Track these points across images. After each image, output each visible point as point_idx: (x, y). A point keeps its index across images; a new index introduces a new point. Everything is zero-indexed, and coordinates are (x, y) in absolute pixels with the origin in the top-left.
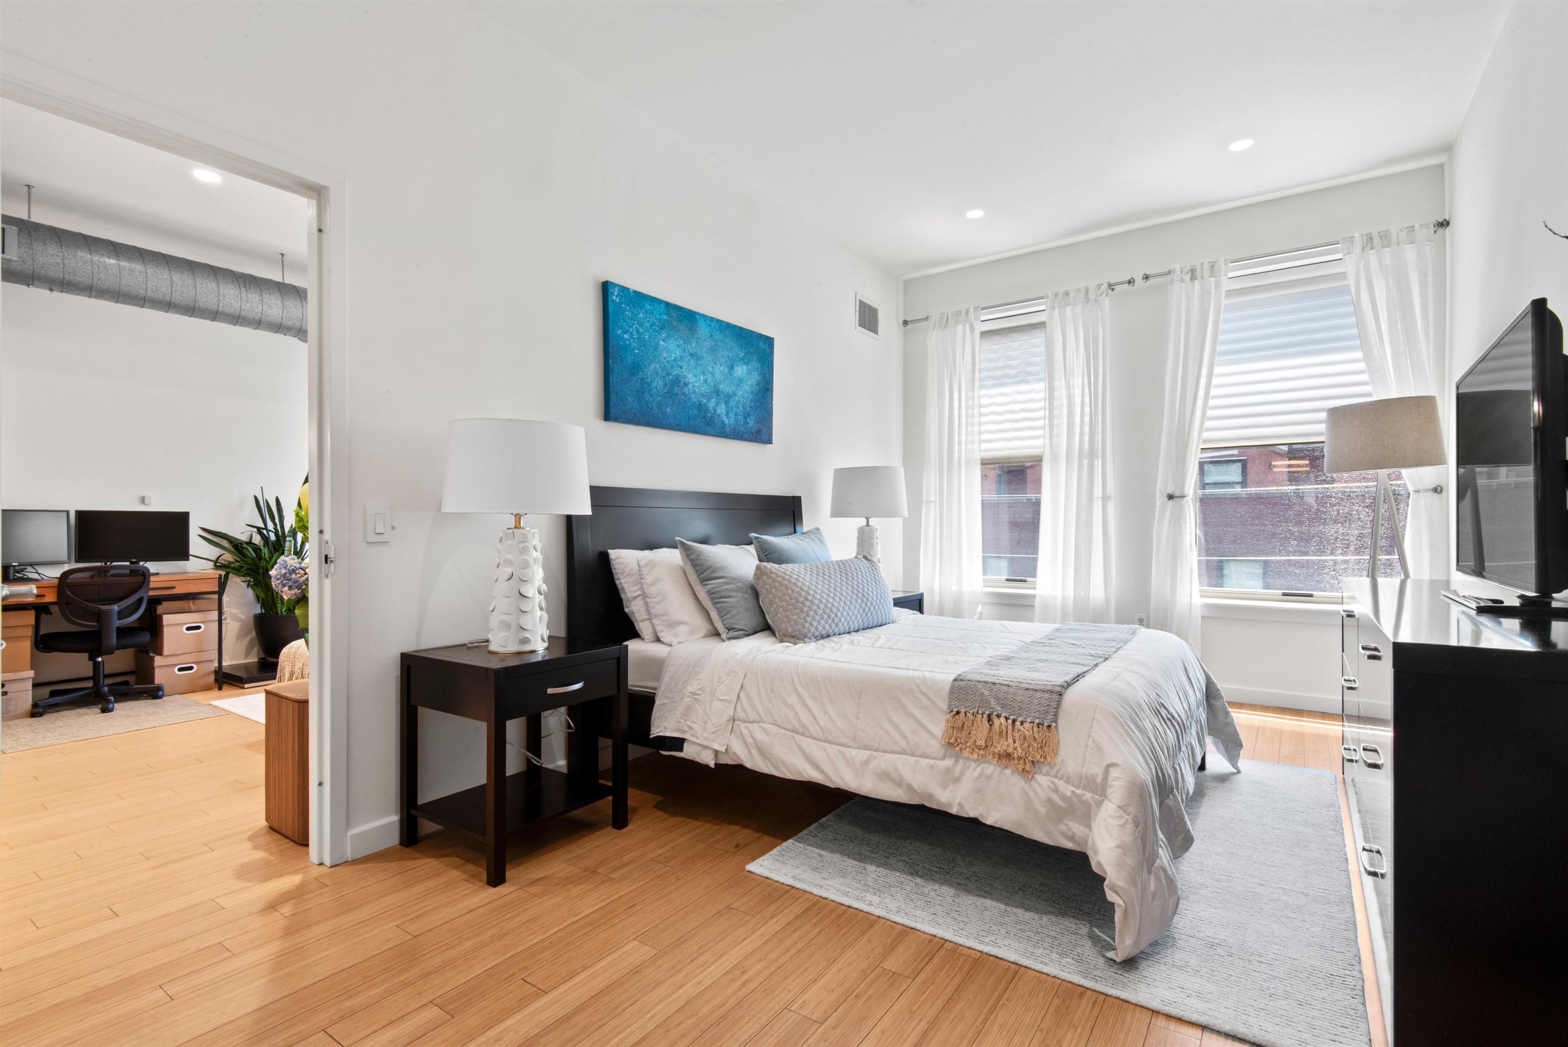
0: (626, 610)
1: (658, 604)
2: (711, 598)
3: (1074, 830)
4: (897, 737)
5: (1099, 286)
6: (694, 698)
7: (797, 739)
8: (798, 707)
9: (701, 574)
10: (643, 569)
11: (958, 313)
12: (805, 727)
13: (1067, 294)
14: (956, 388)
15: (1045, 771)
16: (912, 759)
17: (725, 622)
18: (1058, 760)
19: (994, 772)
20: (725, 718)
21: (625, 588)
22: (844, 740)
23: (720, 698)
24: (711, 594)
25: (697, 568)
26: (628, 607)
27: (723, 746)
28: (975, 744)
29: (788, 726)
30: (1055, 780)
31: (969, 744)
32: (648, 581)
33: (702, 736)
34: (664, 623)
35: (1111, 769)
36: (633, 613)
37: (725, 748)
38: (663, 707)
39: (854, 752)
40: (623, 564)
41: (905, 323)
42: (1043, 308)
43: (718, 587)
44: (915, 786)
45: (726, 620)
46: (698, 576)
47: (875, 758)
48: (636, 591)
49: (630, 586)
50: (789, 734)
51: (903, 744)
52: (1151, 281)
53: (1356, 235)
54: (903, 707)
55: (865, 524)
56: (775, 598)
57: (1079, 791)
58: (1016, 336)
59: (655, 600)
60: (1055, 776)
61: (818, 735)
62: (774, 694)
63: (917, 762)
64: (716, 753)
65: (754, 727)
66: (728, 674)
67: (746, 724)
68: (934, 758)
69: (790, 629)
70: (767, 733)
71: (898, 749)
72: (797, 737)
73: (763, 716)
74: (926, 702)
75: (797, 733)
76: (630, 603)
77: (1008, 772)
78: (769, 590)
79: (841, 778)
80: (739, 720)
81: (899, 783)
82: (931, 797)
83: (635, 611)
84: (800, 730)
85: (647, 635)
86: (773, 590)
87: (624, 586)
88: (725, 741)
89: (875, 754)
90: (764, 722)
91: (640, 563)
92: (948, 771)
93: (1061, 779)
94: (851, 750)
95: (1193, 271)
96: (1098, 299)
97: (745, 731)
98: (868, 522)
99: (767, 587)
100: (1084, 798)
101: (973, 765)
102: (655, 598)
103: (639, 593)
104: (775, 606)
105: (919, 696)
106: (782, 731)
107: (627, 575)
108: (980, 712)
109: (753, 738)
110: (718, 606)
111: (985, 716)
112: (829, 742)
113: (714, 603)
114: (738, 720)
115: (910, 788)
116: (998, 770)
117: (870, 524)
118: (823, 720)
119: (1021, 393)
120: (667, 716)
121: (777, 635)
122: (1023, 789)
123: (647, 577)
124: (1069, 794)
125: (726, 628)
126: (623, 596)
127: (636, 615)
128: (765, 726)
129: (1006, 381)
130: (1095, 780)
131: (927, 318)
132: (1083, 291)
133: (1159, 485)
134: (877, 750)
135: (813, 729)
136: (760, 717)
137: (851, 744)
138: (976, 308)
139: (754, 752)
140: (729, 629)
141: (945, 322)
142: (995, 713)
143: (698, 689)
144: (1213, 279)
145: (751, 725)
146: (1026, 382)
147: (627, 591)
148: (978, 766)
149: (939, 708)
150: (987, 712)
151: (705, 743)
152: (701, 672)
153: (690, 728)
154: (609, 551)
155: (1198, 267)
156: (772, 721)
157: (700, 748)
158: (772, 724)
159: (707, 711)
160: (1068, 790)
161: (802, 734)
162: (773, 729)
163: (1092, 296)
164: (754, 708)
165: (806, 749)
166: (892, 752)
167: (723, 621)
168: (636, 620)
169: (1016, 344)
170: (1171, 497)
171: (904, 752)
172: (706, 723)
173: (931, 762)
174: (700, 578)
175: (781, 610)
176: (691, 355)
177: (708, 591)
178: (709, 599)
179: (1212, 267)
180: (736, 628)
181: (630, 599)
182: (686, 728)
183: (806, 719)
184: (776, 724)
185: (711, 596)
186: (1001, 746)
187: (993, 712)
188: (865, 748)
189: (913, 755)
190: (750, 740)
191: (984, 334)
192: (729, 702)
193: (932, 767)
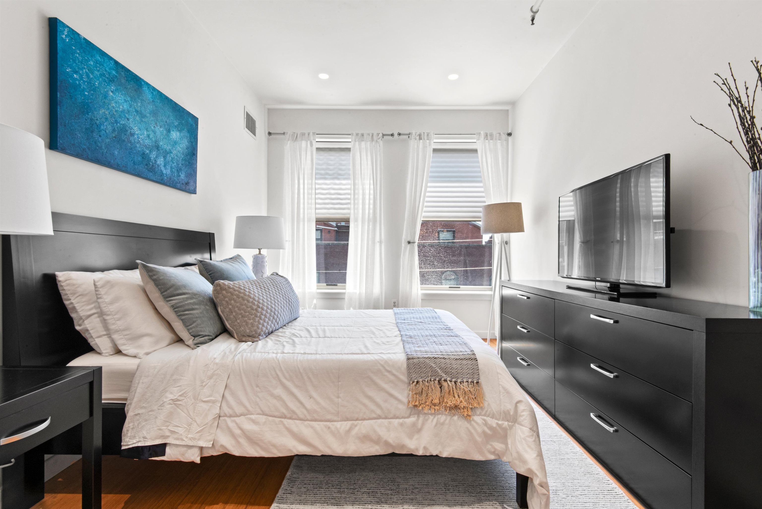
0: (77, 328)
1: (117, 320)
2: (175, 312)
3: (497, 447)
4: (373, 407)
5: (378, 134)
6: (175, 404)
7: (285, 423)
8: (285, 396)
9: (164, 292)
10: (100, 289)
11: (303, 134)
12: (294, 412)
13: (363, 135)
14: (301, 177)
15: (478, 413)
16: (385, 421)
17: (191, 331)
18: (486, 404)
19: (446, 420)
20: (210, 417)
21: (77, 308)
22: (329, 417)
23: (204, 400)
24: (174, 309)
25: (159, 287)
26: (80, 325)
27: (210, 441)
28: (432, 403)
29: (276, 414)
30: (485, 418)
31: (427, 403)
32: (106, 300)
33: (187, 437)
34: (126, 337)
35: (518, 405)
36: (87, 330)
37: (212, 443)
38: (138, 417)
39: (338, 424)
40: (74, 285)
41: (270, 134)
42: (350, 140)
43: (182, 302)
44: (391, 441)
45: (191, 329)
46: (162, 293)
47: (356, 426)
48: (91, 309)
49: (83, 306)
50: (277, 420)
51: (379, 412)
52: (401, 137)
53: (482, 132)
54: (375, 384)
55: (258, 253)
56: (235, 308)
57: (500, 422)
58: (333, 153)
59: (115, 317)
60: (485, 415)
61: (306, 416)
62: (260, 389)
63: (390, 423)
64: (201, 448)
65: (241, 420)
66: (210, 378)
67: (233, 419)
68: (403, 417)
69: (248, 331)
70: (254, 422)
71: (374, 416)
72: (286, 421)
73: (250, 409)
74: (392, 378)
75: (285, 417)
76: (84, 321)
77: (456, 418)
78: (229, 302)
79: (329, 447)
80: (226, 416)
81: (377, 441)
82: (403, 446)
83: (89, 329)
84: (288, 416)
85: (106, 349)
86: (233, 302)
87: (76, 305)
88: (211, 437)
89: (356, 422)
90: (252, 414)
91: (97, 284)
92: (414, 425)
93: (488, 416)
94: (335, 423)
95: (420, 135)
96: (378, 140)
97: (231, 425)
98: (260, 252)
99: (227, 299)
100: (504, 426)
101: (431, 417)
102: (115, 315)
103: (94, 311)
104: (234, 314)
105: (386, 374)
106: (270, 418)
107: (80, 295)
108: (432, 380)
109: (241, 429)
110: (183, 317)
111: (437, 382)
112: (316, 420)
113: (179, 316)
114: (224, 416)
115: (387, 443)
116: (449, 418)
117: (261, 253)
118: (309, 404)
119: (335, 184)
120: (144, 425)
121: (235, 336)
122: (467, 428)
123: (105, 297)
124: (495, 425)
125: (191, 335)
126: (73, 315)
127: (91, 332)
128: (253, 417)
129: (327, 177)
130: (509, 413)
131: (284, 134)
132: (371, 135)
133: (404, 237)
134: (357, 419)
135: (300, 412)
136: (248, 410)
137: (335, 418)
138: (314, 133)
139: (242, 441)
140: (195, 337)
141: (295, 138)
142: (443, 379)
143: (180, 396)
144: (428, 141)
145: (238, 418)
146: (338, 179)
147: (79, 310)
148: (434, 417)
149: (402, 381)
150: (437, 379)
151: (191, 443)
152: (181, 379)
153: (173, 432)
154: (57, 273)
155: (422, 134)
156: (261, 412)
157: (185, 449)
158: (260, 414)
159: (191, 413)
160: (493, 422)
161: (290, 418)
162: (262, 419)
163: (375, 138)
164: (241, 403)
165: (295, 429)
166: (370, 419)
167: (188, 330)
168: (92, 337)
169: (332, 158)
170: (409, 243)
171: (379, 417)
172: (190, 425)
173: (401, 421)
174: (163, 296)
175: (240, 316)
176: (137, 111)
177: (172, 306)
178: (174, 313)
179: (428, 135)
180: (202, 335)
181: (84, 318)
182: (168, 434)
183: (292, 405)
184: (264, 414)
185: (176, 310)
186: (451, 402)
187: (441, 378)
188: (347, 419)
189: (386, 418)
190: (237, 432)
191: (318, 149)
192: (214, 402)
193: (402, 425)
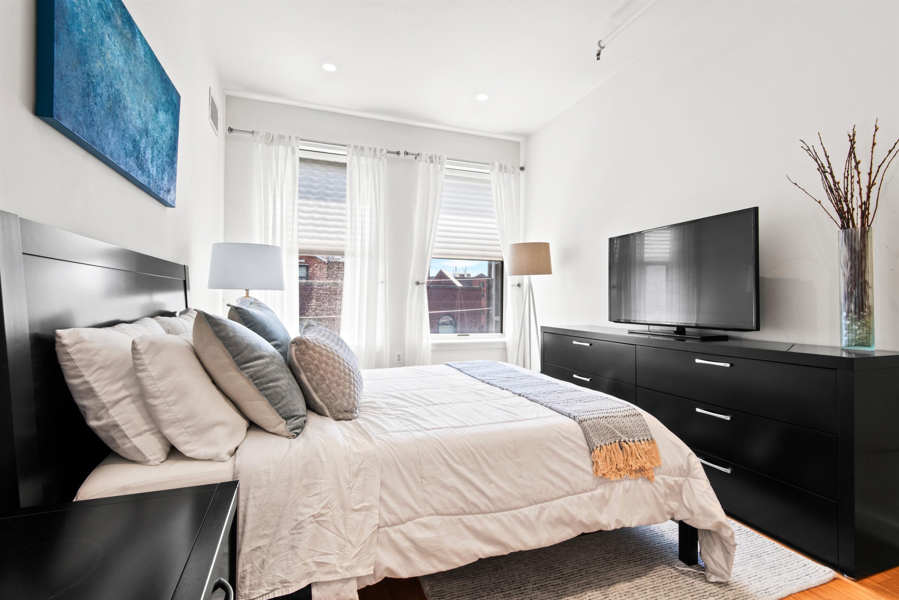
0: (93, 423)
1: (172, 405)
2: (256, 384)
3: (672, 506)
4: (559, 483)
5: (382, 150)
6: (317, 521)
7: (465, 520)
8: (461, 487)
9: (237, 356)
10: (144, 356)
11: (281, 137)
12: (475, 505)
13: (362, 149)
14: (278, 194)
15: (657, 472)
16: (574, 497)
17: (281, 411)
18: (662, 462)
19: (631, 485)
20: (368, 532)
21: (97, 390)
22: (515, 503)
23: (356, 507)
24: (255, 380)
25: (230, 348)
26: (98, 419)
27: (370, 566)
28: (616, 468)
29: (453, 510)
30: (663, 476)
31: (613, 470)
32: (153, 374)
33: (341, 567)
34: (188, 430)
35: (689, 457)
36: (116, 426)
37: (372, 568)
39: (525, 511)
40: (88, 351)
41: (231, 130)
42: (345, 153)
43: (263, 369)
44: (585, 520)
45: (281, 408)
46: (234, 357)
47: (544, 509)
48: (119, 390)
49: (106, 385)
50: (454, 518)
51: (566, 488)
52: (409, 157)
53: (496, 163)
54: (557, 455)
56: (327, 374)
57: (677, 479)
58: (317, 166)
59: (168, 399)
60: (662, 474)
61: (489, 508)
62: (426, 480)
63: (579, 499)
64: (358, 578)
65: (410, 528)
66: (356, 475)
67: (396, 527)
68: (591, 490)
69: (346, 404)
70: (426, 526)
71: (562, 493)
72: (471, 520)
73: (419, 509)
74: (572, 445)
75: (465, 513)
76: (108, 410)
77: (640, 481)
78: (320, 365)
80: (387, 525)
81: (572, 522)
82: (597, 523)
83: (120, 423)
84: (467, 510)
85: (154, 454)
86: (324, 365)
87: (94, 385)
88: (371, 560)
89: (544, 505)
90: (423, 516)
91: (139, 347)
92: (603, 496)
93: (665, 475)
94: (522, 510)
95: (431, 158)
96: (382, 157)
97: (397, 537)
98: (247, 294)
99: (316, 362)
100: (679, 482)
101: (617, 485)
102: (168, 397)
103: (124, 393)
104: (327, 382)
105: (565, 441)
106: (446, 518)
107: (99, 368)
108: (612, 442)
109: (412, 541)
110: (267, 392)
111: (617, 444)
112: (501, 510)
113: (261, 390)
114: (384, 527)
115: (582, 523)
116: (633, 482)
118: (490, 491)
119: (320, 206)
120: (273, 563)
121: (328, 413)
122: (652, 490)
123: (150, 368)
124: (673, 483)
125: (283, 418)
126: (84, 402)
127: (123, 427)
128: (424, 520)
129: (309, 196)
130: (683, 467)
131: (253, 132)
132: (373, 149)
133: (411, 276)
134: (546, 501)
135: (482, 502)
136: (416, 512)
137: (523, 504)
138: (297, 137)
139: (414, 556)
140: (287, 419)
141: (270, 140)
142: (622, 440)
143: (323, 508)
144: (439, 166)
145: (403, 525)
146: (325, 200)
147: (99, 394)
148: (620, 484)
149: (582, 447)
150: (617, 441)
151: (348, 575)
152: (316, 483)
153: (319, 564)
154: (59, 331)
155: (435, 156)
156: (433, 512)
157: (340, 585)
158: (433, 515)
159: (343, 531)
160: (671, 480)
161: (471, 513)
162: (436, 520)
163: (378, 154)
164: (405, 504)
165: (478, 526)
166: (559, 498)
167: (277, 410)
168: (125, 436)
169: (317, 172)
170: (418, 283)
171: (569, 494)
172: (342, 548)
173: (589, 494)
174: (236, 361)
175: (335, 385)
177: (251, 377)
178: (255, 387)
179: (441, 159)
180: (297, 416)
181: (108, 406)
182: (314, 568)
183: (472, 496)
184: (438, 513)
185: (257, 381)
186: (635, 465)
187: (621, 439)
188: (536, 503)
189: (575, 493)
190: (405, 544)
191: (302, 160)
192: (368, 509)
193: (591, 499)
